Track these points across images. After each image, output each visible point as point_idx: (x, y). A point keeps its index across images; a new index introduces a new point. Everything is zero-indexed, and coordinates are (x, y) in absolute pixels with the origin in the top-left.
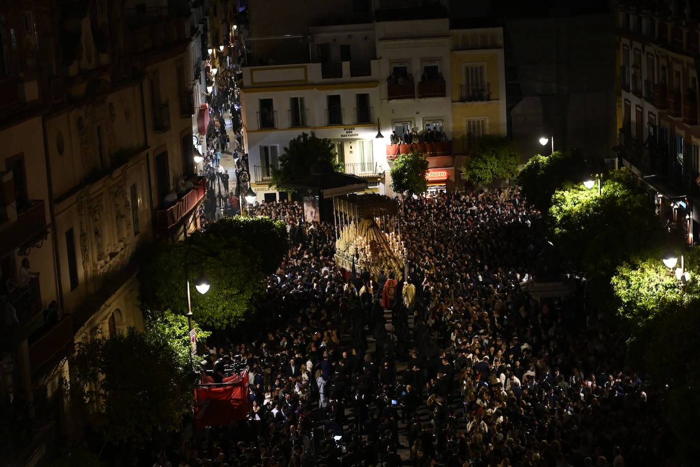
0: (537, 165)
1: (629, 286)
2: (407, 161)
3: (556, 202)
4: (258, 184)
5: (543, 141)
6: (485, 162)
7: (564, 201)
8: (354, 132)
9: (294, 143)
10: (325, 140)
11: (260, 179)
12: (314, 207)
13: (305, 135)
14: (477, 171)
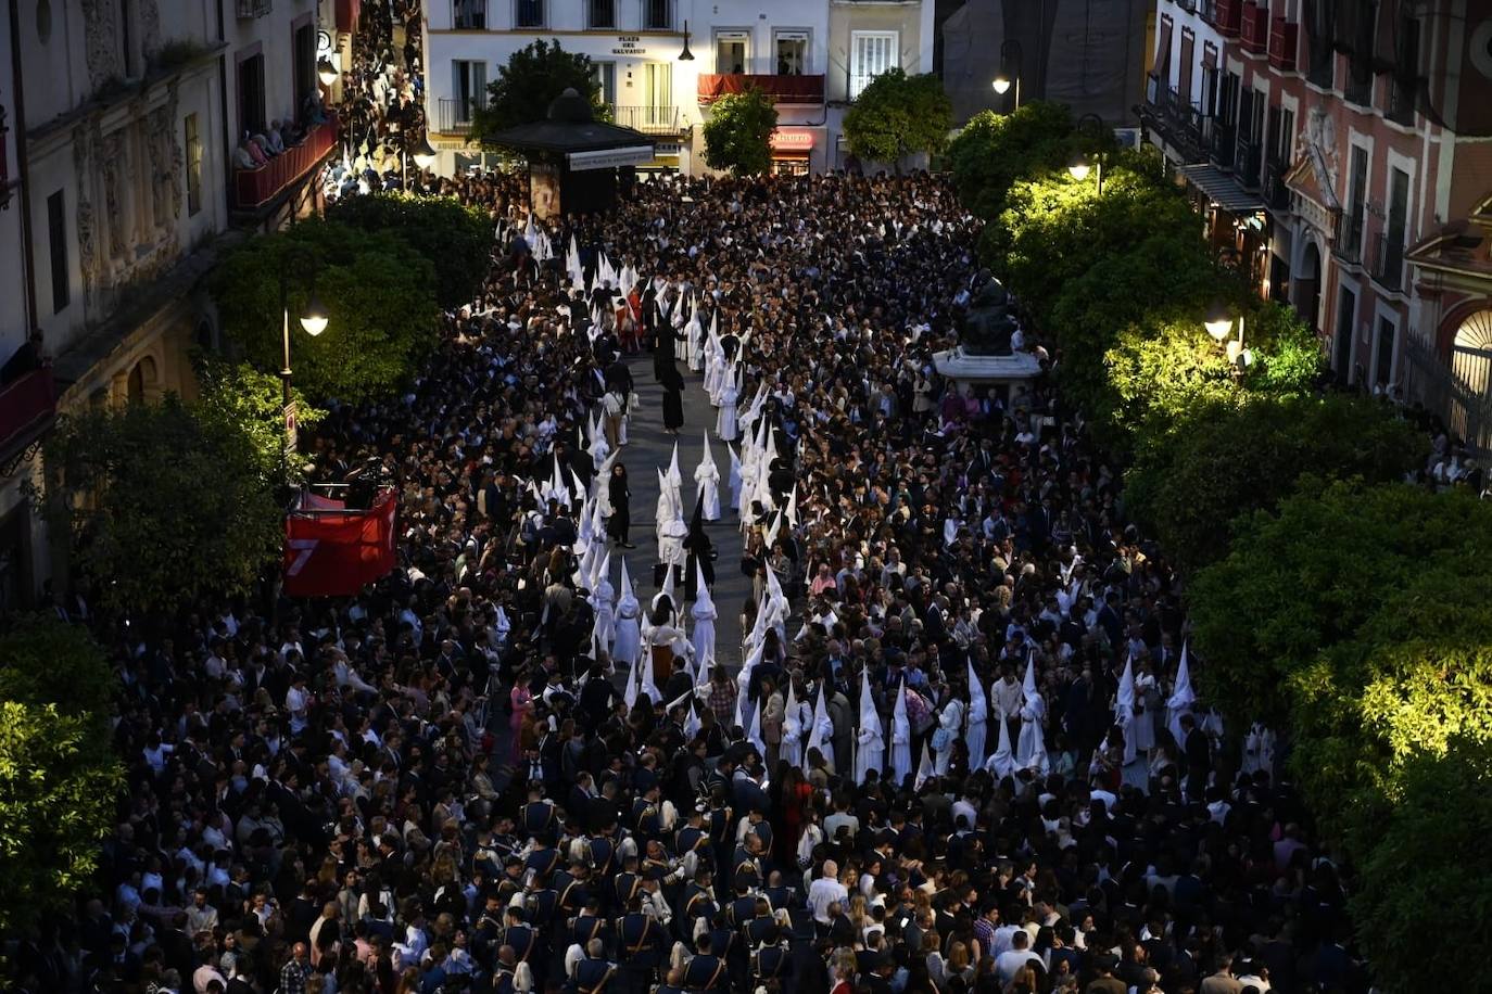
0: (984, 131)
1: (1137, 369)
2: (736, 108)
3: (1014, 204)
4: (444, 134)
5: (1001, 86)
6: (887, 119)
7: (1029, 201)
8: (637, 45)
9: (520, 59)
10: (580, 56)
11: (449, 125)
12: (551, 186)
13: (541, 45)
14: (869, 137)
